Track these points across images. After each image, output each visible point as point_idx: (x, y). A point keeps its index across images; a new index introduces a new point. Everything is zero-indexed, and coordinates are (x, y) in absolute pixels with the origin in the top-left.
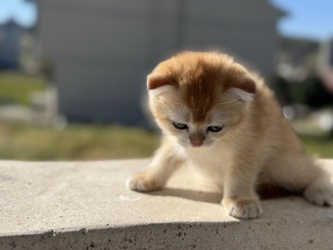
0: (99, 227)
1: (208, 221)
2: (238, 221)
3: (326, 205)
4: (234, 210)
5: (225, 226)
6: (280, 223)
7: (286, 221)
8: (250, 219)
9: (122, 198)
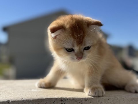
0: (17, 100)
1: (77, 97)
2: (93, 97)
3: (136, 92)
4: (91, 92)
5: (86, 100)
6: (114, 99)
7: (117, 98)
8: (99, 97)
9: (33, 90)
